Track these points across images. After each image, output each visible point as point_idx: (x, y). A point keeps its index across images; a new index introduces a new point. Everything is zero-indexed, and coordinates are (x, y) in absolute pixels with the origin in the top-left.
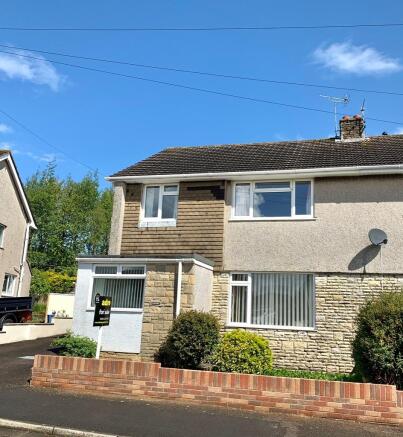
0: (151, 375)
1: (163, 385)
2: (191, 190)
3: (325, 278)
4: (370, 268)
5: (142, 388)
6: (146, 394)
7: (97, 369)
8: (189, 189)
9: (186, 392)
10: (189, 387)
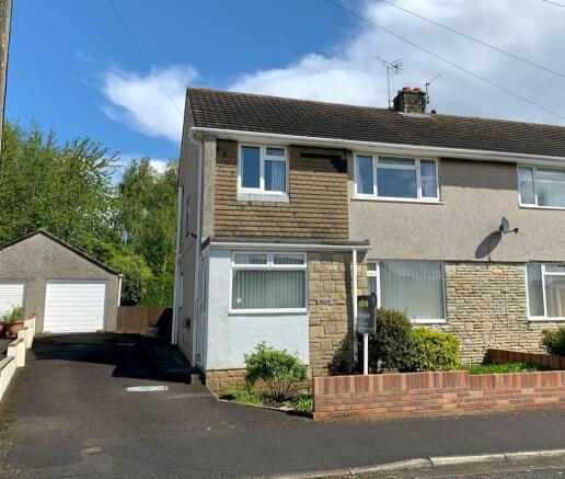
0: (462, 385)
1: (476, 394)
2: (305, 157)
3: (454, 267)
4: (494, 256)
5: (454, 401)
6: (459, 406)
7: (399, 386)
8: (302, 155)
9: (500, 398)
10: (502, 392)
